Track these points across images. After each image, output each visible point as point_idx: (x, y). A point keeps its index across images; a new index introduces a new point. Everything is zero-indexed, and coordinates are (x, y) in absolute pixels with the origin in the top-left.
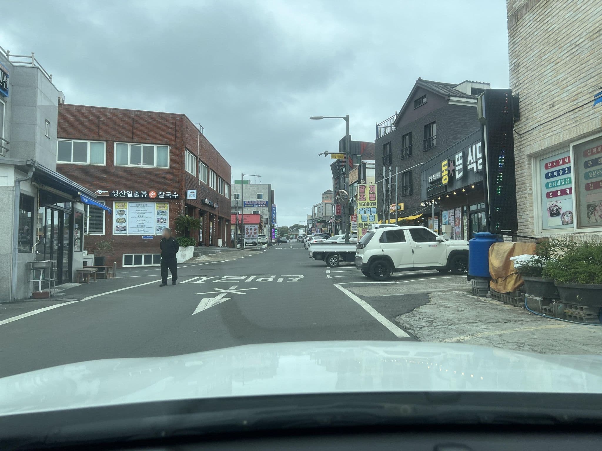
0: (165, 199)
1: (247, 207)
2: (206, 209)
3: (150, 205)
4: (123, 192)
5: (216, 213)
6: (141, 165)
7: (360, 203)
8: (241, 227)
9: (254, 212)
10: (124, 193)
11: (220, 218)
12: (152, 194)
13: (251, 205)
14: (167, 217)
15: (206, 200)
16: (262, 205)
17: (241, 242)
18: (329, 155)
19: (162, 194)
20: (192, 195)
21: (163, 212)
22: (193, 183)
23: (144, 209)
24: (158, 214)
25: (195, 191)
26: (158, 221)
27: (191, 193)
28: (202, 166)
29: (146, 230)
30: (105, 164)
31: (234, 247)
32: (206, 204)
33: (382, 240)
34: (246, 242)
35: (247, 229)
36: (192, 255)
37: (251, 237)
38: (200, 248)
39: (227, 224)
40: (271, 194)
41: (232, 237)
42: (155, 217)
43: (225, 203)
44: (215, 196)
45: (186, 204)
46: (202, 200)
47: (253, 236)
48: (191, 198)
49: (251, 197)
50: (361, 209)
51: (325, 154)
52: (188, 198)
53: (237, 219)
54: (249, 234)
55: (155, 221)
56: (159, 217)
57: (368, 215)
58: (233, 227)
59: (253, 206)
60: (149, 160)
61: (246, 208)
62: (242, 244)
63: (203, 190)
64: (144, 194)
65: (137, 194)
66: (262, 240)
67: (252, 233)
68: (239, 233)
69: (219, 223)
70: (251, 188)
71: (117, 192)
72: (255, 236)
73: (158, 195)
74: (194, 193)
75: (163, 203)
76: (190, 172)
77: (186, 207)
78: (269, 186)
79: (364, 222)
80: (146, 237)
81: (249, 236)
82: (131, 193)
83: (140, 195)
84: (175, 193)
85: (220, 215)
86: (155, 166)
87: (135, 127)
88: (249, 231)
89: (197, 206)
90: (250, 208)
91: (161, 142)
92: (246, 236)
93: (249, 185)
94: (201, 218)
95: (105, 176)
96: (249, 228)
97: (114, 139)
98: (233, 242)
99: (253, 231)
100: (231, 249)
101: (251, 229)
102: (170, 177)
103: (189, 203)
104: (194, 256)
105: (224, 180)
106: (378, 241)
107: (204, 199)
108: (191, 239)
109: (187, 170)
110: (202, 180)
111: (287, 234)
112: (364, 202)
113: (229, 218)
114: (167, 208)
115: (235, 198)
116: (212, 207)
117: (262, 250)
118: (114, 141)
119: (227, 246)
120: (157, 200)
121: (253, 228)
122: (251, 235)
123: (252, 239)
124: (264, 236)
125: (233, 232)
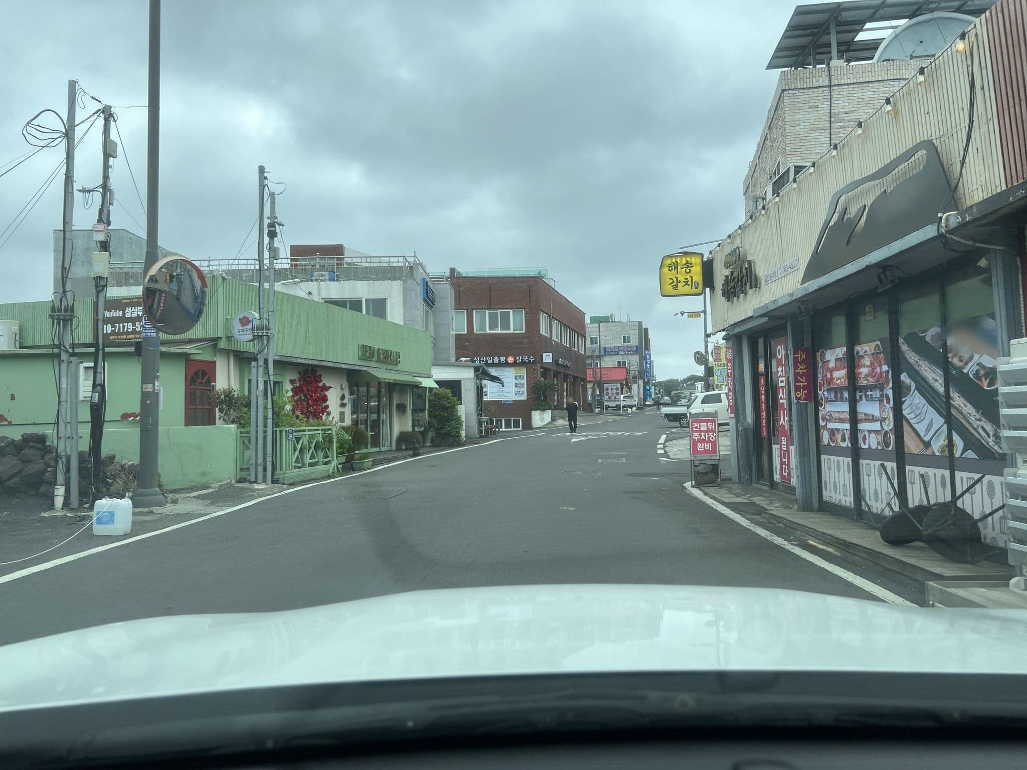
0: (523, 364)
1: (609, 355)
2: (561, 370)
3: (507, 369)
4: (483, 359)
5: (570, 373)
6: (498, 331)
7: (715, 364)
8: (600, 384)
9: (619, 362)
10: (485, 359)
11: (575, 378)
12: (511, 360)
13: (615, 352)
14: (524, 381)
15: (560, 359)
16: (630, 351)
17: (600, 404)
18: (686, 315)
19: (519, 359)
20: (548, 358)
21: (520, 376)
22: (547, 344)
23: (502, 374)
24: (516, 379)
25: (551, 354)
26: (516, 386)
27: (547, 356)
28: (555, 323)
29: (506, 394)
30: (466, 332)
31: (592, 411)
32: (560, 364)
33: (703, 402)
34: (606, 405)
35: (607, 389)
36: (550, 420)
37: (613, 398)
38: (556, 412)
39: (582, 383)
40: (644, 335)
41: (589, 398)
42: (514, 381)
43: (580, 360)
44: (568, 353)
45: (542, 368)
46: (556, 360)
47: (615, 398)
48: (546, 361)
49: (613, 341)
50: (717, 370)
51: (681, 313)
52: (544, 361)
53: (594, 375)
54: (610, 395)
55: (514, 385)
56: (516, 381)
57: (724, 376)
58: (589, 386)
59: (618, 354)
60: (506, 326)
61: (608, 357)
62: (601, 408)
63: (557, 350)
64: (503, 359)
65: (496, 360)
66: (628, 402)
67: (613, 394)
68: (598, 393)
69: (574, 383)
70: (614, 329)
71: (478, 359)
72: (617, 397)
73: (515, 360)
74: (549, 356)
75: (520, 368)
76: (544, 333)
77: (542, 370)
78: (640, 323)
79: (720, 384)
80: (506, 401)
81: (610, 398)
82: (490, 360)
83: (499, 361)
84: (532, 357)
85: (574, 375)
86: (511, 331)
87: (492, 294)
88: (610, 391)
89: (551, 368)
90: (612, 356)
91: (516, 307)
92: (606, 397)
93: (610, 324)
94: (555, 379)
95: (467, 344)
96: (610, 388)
97: (474, 307)
98: (590, 405)
99: (615, 391)
100: (588, 414)
101: (612, 389)
102: (526, 341)
103: (544, 366)
104: (552, 420)
105: (577, 333)
106: (701, 403)
107: (558, 359)
108: (549, 403)
109: (541, 333)
110: (555, 339)
111: (677, 392)
112: (720, 363)
113: (584, 377)
114: (523, 372)
115: (592, 343)
116: (566, 367)
117: (628, 414)
118: (473, 310)
119: (583, 410)
120: (515, 364)
121: (614, 388)
122: (613, 397)
123: (614, 401)
124: (632, 397)
125: (590, 392)
